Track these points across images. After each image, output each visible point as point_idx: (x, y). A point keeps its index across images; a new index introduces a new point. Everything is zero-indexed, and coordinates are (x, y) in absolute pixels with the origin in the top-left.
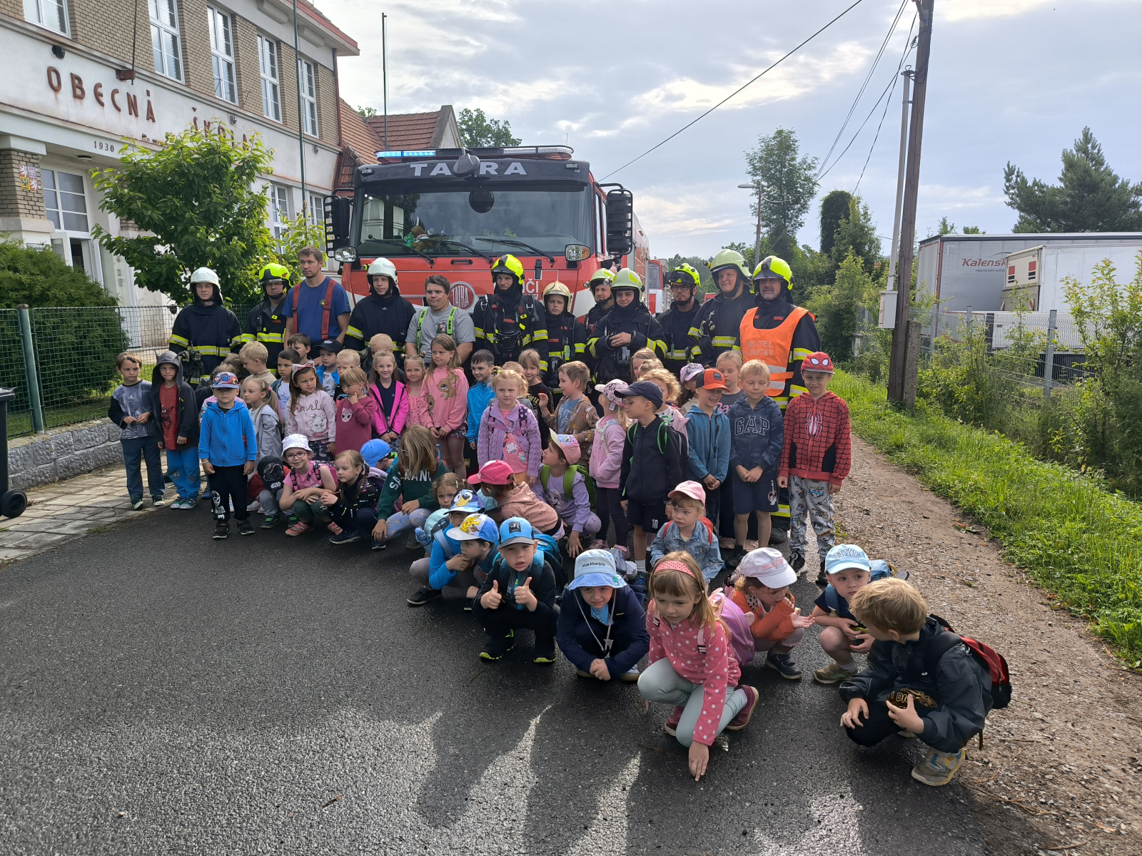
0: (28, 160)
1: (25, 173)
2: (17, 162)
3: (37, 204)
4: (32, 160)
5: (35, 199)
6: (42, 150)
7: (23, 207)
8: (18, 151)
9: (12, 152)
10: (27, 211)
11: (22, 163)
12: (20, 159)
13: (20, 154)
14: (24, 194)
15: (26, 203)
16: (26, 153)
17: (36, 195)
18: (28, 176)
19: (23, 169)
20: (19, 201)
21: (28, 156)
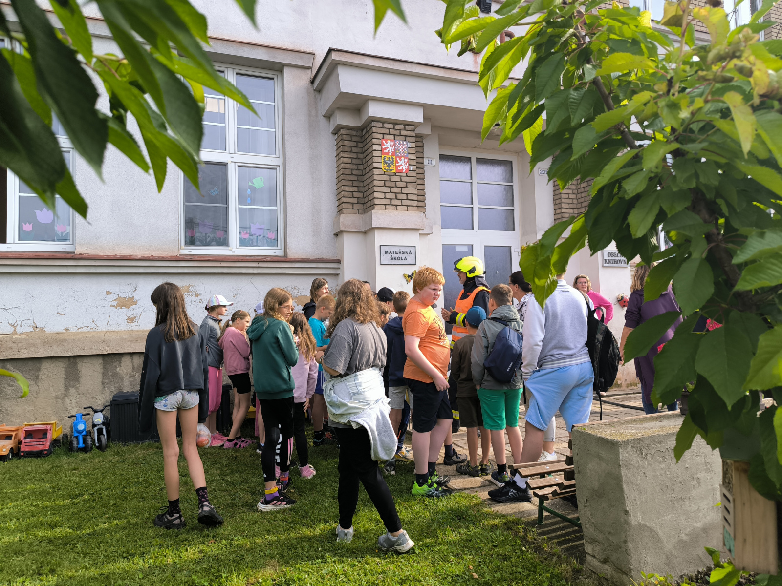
0: (397, 132)
1: (390, 150)
2: (380, 136)
3: (405, 191)
4: (403, 133)
5: (403, 184)
6: (417, 116)
7: (382, 195)
8: (383, 121)
9: (374, 124)
10: (388, 202)
11: (386, 137)
12: (386, 131)
13: (386, 125)
14: (386, 178)
15: (388, 190)
16: (395, 123)
17: (404, 179)
18: (394, 154)
19: (389, 146)
20: (376, 189)
21: (397, 127)
